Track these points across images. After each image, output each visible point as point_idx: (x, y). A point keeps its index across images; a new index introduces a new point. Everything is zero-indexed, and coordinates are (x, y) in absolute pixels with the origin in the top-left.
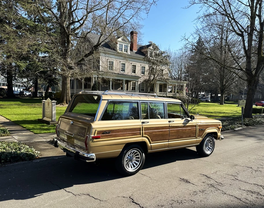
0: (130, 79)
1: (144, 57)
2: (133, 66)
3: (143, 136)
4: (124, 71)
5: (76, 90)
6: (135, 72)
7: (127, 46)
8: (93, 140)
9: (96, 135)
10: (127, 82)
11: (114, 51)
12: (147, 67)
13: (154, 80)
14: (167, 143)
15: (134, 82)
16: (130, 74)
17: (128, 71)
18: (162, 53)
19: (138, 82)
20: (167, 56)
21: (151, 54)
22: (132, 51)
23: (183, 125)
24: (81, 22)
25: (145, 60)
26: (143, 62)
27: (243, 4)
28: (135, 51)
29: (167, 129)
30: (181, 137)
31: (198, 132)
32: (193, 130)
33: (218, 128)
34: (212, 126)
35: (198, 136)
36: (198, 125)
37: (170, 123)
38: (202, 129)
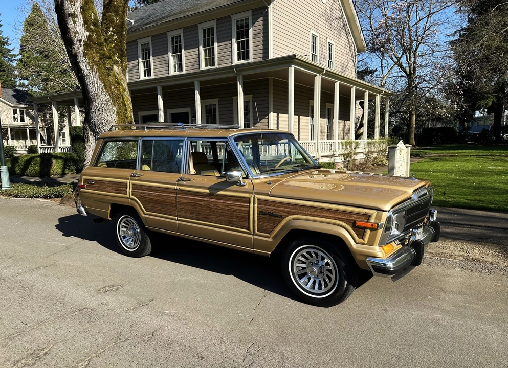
3: (130, 198)
9: (82, 183)
14: (177, 222)
23: (208, 191)
29: (172, 193)
30: (206, 218)
31: (258, 220)
32: (240, 208)
33: (354, 225)
34: (320, 212)
35: (256, 228)
36: (258, 200)
37: (180, 183)
38: (272, 211)
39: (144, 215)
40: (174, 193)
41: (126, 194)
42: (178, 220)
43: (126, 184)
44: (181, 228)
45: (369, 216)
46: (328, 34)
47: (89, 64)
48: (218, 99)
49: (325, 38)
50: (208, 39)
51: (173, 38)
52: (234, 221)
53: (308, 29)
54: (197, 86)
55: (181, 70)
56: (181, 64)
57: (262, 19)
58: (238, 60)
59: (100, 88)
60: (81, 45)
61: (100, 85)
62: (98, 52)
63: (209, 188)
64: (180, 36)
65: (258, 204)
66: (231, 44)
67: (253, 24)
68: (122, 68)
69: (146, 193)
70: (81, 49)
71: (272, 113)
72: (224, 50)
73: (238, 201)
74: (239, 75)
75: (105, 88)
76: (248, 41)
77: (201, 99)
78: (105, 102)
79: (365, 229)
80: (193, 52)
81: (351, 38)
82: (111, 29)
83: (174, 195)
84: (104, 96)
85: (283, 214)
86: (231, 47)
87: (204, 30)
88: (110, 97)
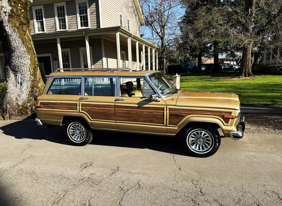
3: (79, 112)
9: (39, 105)
14: (115, 123)
23: (137, 105)
29: (111, 108)
30: (135, 120)
31: (169, 118)
32: (158, 113)
33: (223, 117)
34: (205, 113)
35: (168, 123)
36: (169, 108)
37: (117, 102)
38: (177, 114)
39: (90, 121)
40: (113, 108)
41: (77, 110)
42: (115, 122)
43: (77, 104)
44: (117, 127)
45: (231, 113)
46: (127, 15)
47: (12, 28)
48: (69, 49)
49: (126, 17)
50: (61, 13)
51: (36, 11)
52: (154, 120)
53: (118, 12)
54: (58, 41)
55: (43, 30)
56: (43, 27)
57: (95, 4)
58: (81, 27)
59: (20, 43)
60: (6, 15)
61: (19, 41)
62: (18, 21)
63: (137, 104)
64: (41, 10)
65: (169, 110)
66: (76, 17)
67: (90, 6)
68: (28, 30)
69: (92, 109)
70: (7, 18)
71: (104, 58)
72: (72, 20)
73: (156, 110)
74: (86, 35)
75: (23, 43)
76: (87, 16)
77: (62, 48)
78: (23, 52)
79: (229, 119)
80: (51, 20)
81: (137, 18)
82: (20, 5)
83: (113, 109)
84: (22, 49)
85: (184, 115)
86: (77, 19)
87: (58, 8)
88: (26, 49)
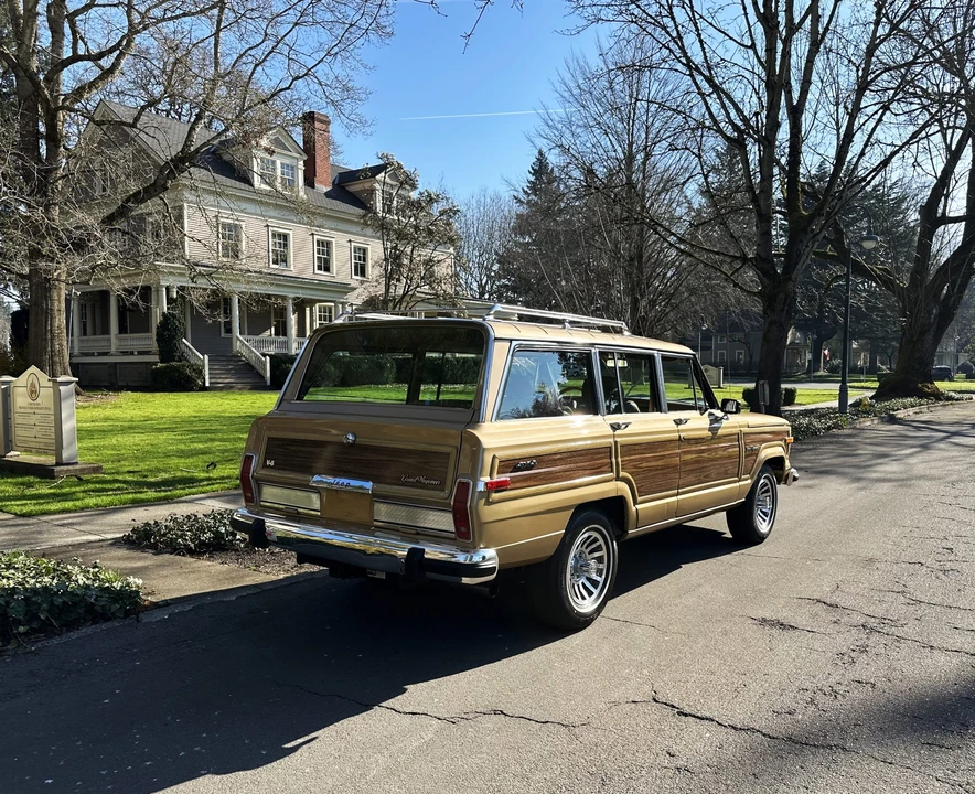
0: (312, 292)
1: (361, 211)
2: (318, 245)
3: (618, 478)
4: (285, 261)
5: (81, 341)
6: (327, 269)
7: (293, 167)
8: (488, 497)
9: (494, 477)
10: (300, 306)
11: (243, 186)
12: (376, 250)
13: (407, 298)
14: (673, 499)
15: (325, 307)
16: (308, 274)
17: (301, 262)
18: (431, 200)
19: (343, 304)
20: (450, 209)
21: (388, 200)
22: (314, 187)
24: (107, 62)
25: (366, 224)
26: (357, 229)
27: (731, 38)
28: (323, 187)
29: (673, 448)
31: (745, 459)
32: (734, 449)
34: (772, 436)
35: (743, 472)
36: (744, 434)
38: (752, 446)
41: (612, 471)
42: (678, 494)
43: (610, 448)
65: (744, 439)
73: (731, 440)
83: (676, 451)
